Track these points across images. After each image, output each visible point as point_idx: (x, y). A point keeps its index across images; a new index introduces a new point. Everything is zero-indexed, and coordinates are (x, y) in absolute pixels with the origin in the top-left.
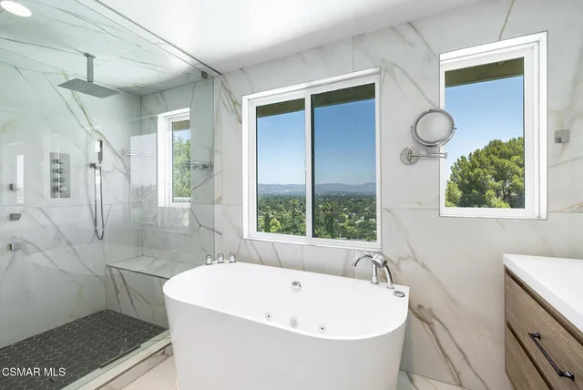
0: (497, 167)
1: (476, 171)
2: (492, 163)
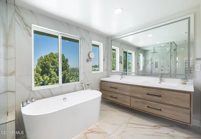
0: (52, 61)
1: (47, 62)
2: (51, 60)
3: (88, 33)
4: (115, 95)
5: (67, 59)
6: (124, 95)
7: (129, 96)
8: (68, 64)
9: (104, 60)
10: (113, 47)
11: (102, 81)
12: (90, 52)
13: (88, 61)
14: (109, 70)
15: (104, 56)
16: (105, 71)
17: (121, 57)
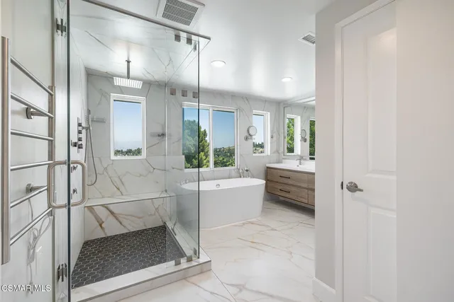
3: (247, 102)
4: (287, 188)
5: (205, 131)
6: (300, 187)
7: (307, 189)
8: (206, 142)
9: (272, 137)
10: (289, 116)
11: (268, 168)
12: (250, 127)
13: (246, 139)
14: (280, 152)
15: (272, 132)
16: (274, 153)
17: (303, 131)
